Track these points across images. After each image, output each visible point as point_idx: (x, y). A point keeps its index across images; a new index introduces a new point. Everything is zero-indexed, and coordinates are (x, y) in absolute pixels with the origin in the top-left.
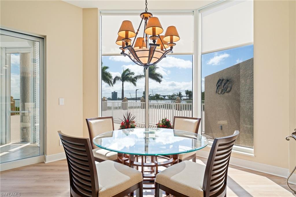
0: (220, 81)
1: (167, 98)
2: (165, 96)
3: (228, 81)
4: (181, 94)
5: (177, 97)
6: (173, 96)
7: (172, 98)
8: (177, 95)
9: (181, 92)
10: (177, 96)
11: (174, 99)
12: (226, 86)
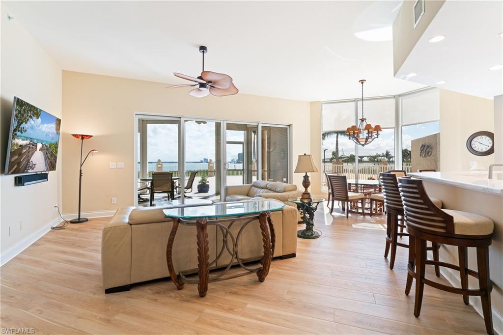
0: (423, 146)
1: (365, 160)
2: (363, 157)
3: (428, 147)
4: (389, 153)
5: (383, 158)
6: (375, 157)
7: (374, 160)
8: (383, 156)
9: (388, 151)
10: (381, 157)
11: (377, 161)
12: (427, 151)
